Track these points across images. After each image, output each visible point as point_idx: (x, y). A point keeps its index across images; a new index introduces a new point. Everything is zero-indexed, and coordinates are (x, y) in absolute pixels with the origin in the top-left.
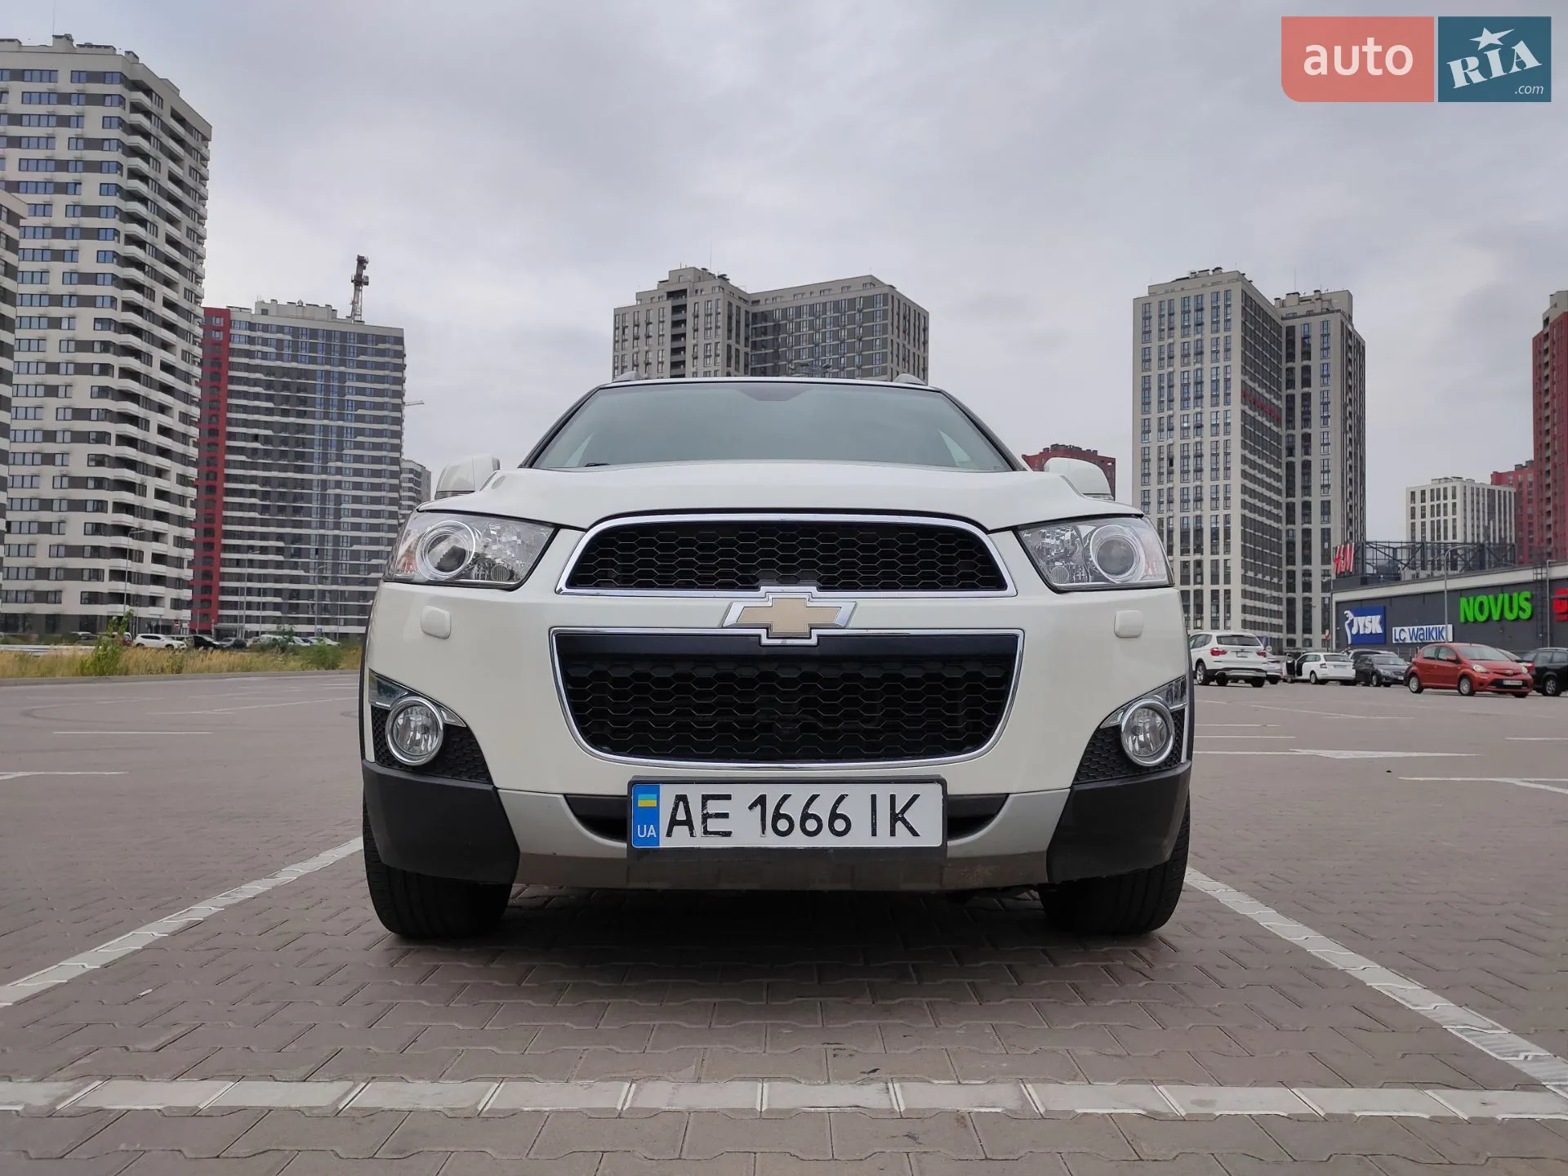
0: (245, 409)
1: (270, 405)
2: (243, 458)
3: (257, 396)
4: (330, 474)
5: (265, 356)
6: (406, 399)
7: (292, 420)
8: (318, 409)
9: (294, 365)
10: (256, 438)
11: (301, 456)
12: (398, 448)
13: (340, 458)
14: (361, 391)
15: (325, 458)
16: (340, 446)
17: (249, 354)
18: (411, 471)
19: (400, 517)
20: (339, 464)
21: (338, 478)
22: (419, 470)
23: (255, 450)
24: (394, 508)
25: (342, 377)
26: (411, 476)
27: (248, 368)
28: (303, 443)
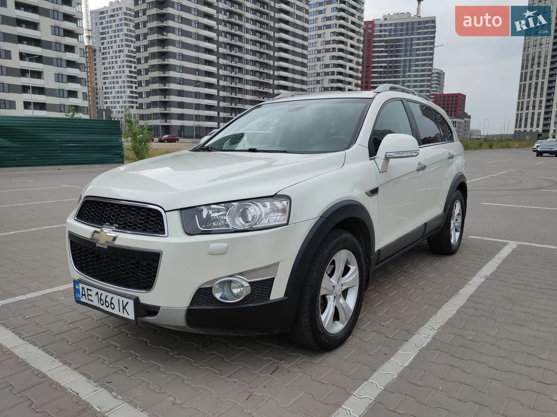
0: (378, 57)
1: (386, 54)
2: (377, 75)
3: (382, 52)
4: (406, 78)
5: (385, 36)
6: (435, 45)
7: (394, 59)
8: (403, 54)
9: (395, 38)
10: (381, 67)
11: (396, 72)
12: (431, 65)
13: (410, 71)
14: (418, 44)
15: (404, 72)
16: (410, 66)
17: (380, 36)
18: (437, 73)
19: (431, 91)
20: (409, 73)
21: (409, 79)
22: (440, 72)
23: (381, 72)
24: (429, 89)
25: (412, 39)
26: (437, 75)
27: (380, 41)
28: (396, 67)
